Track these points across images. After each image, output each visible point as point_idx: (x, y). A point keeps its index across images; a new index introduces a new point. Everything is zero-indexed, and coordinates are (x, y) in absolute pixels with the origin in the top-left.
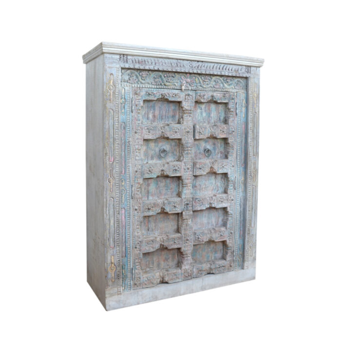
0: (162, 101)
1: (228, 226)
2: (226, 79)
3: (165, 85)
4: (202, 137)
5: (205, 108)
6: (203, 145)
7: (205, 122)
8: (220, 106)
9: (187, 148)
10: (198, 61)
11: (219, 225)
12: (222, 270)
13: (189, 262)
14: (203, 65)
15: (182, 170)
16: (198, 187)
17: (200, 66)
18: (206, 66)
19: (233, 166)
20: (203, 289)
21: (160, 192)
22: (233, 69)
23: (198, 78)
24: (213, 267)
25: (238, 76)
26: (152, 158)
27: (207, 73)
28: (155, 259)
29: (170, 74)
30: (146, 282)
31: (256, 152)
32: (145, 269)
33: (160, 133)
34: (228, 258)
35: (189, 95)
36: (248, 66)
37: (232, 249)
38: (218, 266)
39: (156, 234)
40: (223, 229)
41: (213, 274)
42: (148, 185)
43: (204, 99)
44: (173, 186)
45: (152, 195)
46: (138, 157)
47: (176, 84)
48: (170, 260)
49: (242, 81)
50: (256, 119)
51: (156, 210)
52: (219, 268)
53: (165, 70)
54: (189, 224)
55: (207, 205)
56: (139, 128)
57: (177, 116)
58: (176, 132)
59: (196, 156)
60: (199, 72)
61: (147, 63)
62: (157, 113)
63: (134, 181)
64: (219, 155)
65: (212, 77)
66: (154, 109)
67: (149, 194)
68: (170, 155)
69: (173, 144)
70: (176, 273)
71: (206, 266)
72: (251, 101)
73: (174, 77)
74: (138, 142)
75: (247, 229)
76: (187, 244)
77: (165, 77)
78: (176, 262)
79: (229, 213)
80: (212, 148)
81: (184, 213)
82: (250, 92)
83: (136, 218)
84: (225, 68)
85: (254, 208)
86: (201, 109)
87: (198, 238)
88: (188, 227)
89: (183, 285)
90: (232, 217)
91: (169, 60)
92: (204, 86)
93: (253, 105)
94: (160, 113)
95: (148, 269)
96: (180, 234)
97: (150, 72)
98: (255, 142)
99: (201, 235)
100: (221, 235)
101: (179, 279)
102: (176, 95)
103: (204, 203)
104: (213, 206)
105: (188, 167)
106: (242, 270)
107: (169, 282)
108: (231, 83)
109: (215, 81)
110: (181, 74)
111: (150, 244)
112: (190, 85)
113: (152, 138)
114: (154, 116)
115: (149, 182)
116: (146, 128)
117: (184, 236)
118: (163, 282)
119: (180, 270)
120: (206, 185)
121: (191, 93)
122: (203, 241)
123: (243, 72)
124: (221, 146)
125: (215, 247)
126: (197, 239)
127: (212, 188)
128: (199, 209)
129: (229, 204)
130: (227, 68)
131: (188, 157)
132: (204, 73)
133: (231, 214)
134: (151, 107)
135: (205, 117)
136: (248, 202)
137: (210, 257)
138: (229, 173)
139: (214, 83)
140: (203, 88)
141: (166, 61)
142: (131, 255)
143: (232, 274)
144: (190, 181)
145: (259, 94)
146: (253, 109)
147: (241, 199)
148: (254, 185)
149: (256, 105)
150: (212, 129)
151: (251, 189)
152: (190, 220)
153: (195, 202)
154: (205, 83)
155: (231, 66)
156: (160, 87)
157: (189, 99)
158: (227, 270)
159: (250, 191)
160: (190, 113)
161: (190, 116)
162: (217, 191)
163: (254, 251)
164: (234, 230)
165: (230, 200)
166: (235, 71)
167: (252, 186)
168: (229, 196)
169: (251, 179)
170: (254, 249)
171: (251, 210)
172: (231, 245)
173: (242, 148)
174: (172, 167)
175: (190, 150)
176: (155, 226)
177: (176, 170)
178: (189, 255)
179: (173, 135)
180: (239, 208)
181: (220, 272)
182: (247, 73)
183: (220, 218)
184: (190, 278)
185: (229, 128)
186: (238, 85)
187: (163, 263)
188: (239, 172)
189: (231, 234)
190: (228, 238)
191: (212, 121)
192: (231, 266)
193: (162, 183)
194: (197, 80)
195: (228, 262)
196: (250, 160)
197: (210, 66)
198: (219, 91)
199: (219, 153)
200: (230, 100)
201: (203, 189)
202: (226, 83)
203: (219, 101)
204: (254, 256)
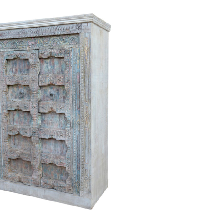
0: (18, 59)
1: (67, 156)
2: (62, 38)
3: (18, 48)
4: (43, 84)
5: (50, 62)
7: (50, 73)
8: (62, 60)
9: (33, 92)
10: (37, 27)
12: (62, 189)
13: (37, 174)
14: (41, 29)
15: (30, 107)
16: (47, 122)
17: (38, 30)
18: (42, 30)
19: (69, 109)
20: (45, 198)
21: (21, 121)
22: (65, 28)
23: (40, 40)
24: (55, 184)
25: (69, 33)
26: (16, 98)
27: (44, 35)
28: (19, 165)
29: (21, 40)
30: (11, 178)
31: (88, 98)
32: (14, 170)
33: (16, 81)
34: (67, 182)
35: (33, 54)
36: (79, 23)
37: (71, 176)
38: (59, 185)
39: (19, 148)
40: (63, 157)
41: (55, 189)
42: (14, 115)
43: (44, 55)
44: (29, 118)
45: (16, 122)
46: (4, 96)
47: (24, 46)
48: (28, 169)
49: (76, 37)
50: (87, 69)
51: (15, 132)
52: (60, 187)
53: (15, 37)
54: (36, 147)
55: (49, 136)
56: (4, 78)
58: (25, 81)
59: (44, 98)
60: (38, 35)
61: (4, 34)
62: (17, 67)
63: (3, 111)
65: (50, 37)
66: (16, 65)
67: (15, 121)
68: (26, 96)
69: (28, 89)
70: (28, 178)
71: (51, 182)
72: (82, 54)
73: (23, 42)
74: (4, 87)
76: (35, 161)
77: (18, 42)
80: (56, 93)
81: (32, 138)
82: (81, 46)
83: (4, 134)
84: (57, 29)
85: (87, 147)
86: (47, 63)
87: (43, 159)
88: (35, 149)
89: (31, 189)
90: (70, 150)
91: (17, 30)
92: (44, 46)
93: (84, 57)
94: (19, 67)
95: (15, 170)
96: (30, 152)
97: (9, 40)
98: (87, 90)
99: (45, 157)
100: (61, 162)
101: (30, 183)
102: (24, 55)
103: (46, 134)
104: (54, 137)
105: (35, 106)
106: (78, 197)
107: (24, 183)
108: (66, 40)
109: (53, 40)
110: (27, 39)
111: (12, 153)
112: (34, 46)
113: (11, 85)
114: (16, 70)
115: (14, 113)
116: (8, 78)
117: (32, 154)
118: (20, 181)
119: (31, 178)
120: (52, 121)
121: (34, 52)
122: (47, 162)
123: (74, 30)
124: (63, 92)
125: (61, 170)
127: (57, 124)
128: (43, 137)
130: (60, 29)
131: (34, 99)
132: (41, 35)
133: (69, 148)
134: (14, 63)
135: (50, 69)
136: (81, 141)
137: (58, 177)
138: (66, 114)
139: (52, 42)
140: (43, 47)
141: (15, 31)
142: (2, 157)
143: (68, 196)
144: (36, 116)
145: (90, 47)
146: (84, 61)
147: (77, 137)
148: (87, 127)
149: (88, 57)
150: (51, 78)
151: (84, 130)
152: (38, 144)
153: (40, 132)
154: (45, 43)
155: (63, 26)
156: (15, 50)
157: (34, 56)
158: (67, 191)
159: (83, 132)
160: (35, 67)
161: (34, 69)
162: (61, 127)
163: (89, 185)
164: (71, 161)
165: (67, 136)
166: (67, 30)
167: (85, 127)
168: (67, 133)
169: (83, 121)
170: (89, 182)
171: (84, 148)
172: (70, 172)
173: (77, 94)
174: (24, 104)
175: (36, 94)
176: (19, 143)
177: (26, 107)
178: (37, 169)
179: (24, 83)
180: (76, 144)
181: (61, 191)
182: (78, 29)
183: (64, 149)
184: (38, 186)
185: (65, 78)
186: (72, 41)
187: (24, 169)
188: (75, 114)
189: (69, 164)
190: (67, 165)
191: (56, 72)
192: (70, 190)
193: (22, 114)
194: (39, 41)
195: (68, 185)
196: (82, 105)
197: (46, 30)
198: (56, 48)
199: (61, 98)
200: (66, 55)
201: (50, 124)
202: (61, 41)
203: (56, 56)
204: (89, 189)
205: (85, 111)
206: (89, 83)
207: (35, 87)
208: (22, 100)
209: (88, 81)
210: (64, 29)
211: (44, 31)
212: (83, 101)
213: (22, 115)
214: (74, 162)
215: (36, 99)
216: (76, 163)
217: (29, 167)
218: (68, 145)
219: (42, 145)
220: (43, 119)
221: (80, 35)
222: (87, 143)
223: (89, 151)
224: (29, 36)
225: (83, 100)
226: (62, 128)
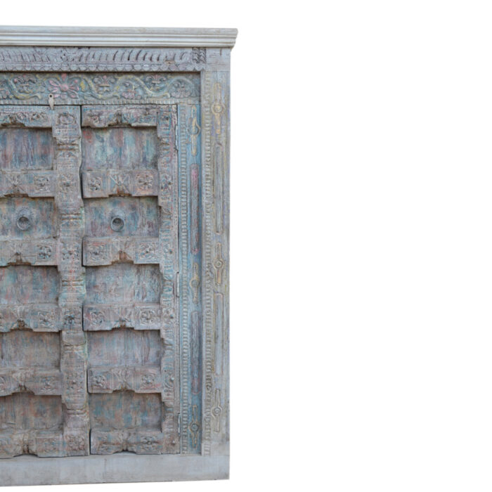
0: (16, 128)
1: (164, 366)
2: (151, 79)
3: (17, 99)
4: (97, 194)
5: (111, 138)
6: (109, 209)
7: (111, 166)
8: (145, 133)
9: (68, 214)
10: (80, 47)
11: (151, 362)
12: (151, 448)
13: (80, 423)
14: (92, 54)
15: (58, 254)
16: (102, 288)
17: (85, 56)
18: (97, 56)
19: (171, 252)
20: (108, 479)
21: (22, 292)
22: (162, 57)
23: (86, 81)
24: (132, 439)
25: (173, 70)
26: (4, 232)
27: (101, 69)
28: (17, 409)
29: (26, 77)
31: (223, 224)
33: (10, 186)
34: (166, 428)
35: (65, 115)
36: (199, 48)
37: (175, 412)
38: (142, 440)
39: (18, 365)
40: (152, 371)
41: (133, 452)
43: (100, 120)
44: (48, 282)
45: (7, 297)
47: (38, 95)
48: (47, 415)
49: (188, 81)
50: (220, 158)
51: (8, 324)
52: (147, 443)
53: (10, 69)
54: (76, 355)
55: (113, 323)
57: (51, 156)
58: (42, 185)
59: (94, 230)
60: (83, 69)
62: (10, 150)
64: (146, 229)
65: (116, 76)
66: (4, 144)
68: (40, 226)
69: (45, 206)
70: (53, 439)
71: (119, 436)
72: (207, 121)
73: (34, 83)
75: (204, 377)
76: (72, 391)
77: (15, 83)
78: (58, 419)
79: (166, 342)
80: (128, 215)
81: (64, 333)
82: (204, 102)
84: (141, 56)
85: (220, 339)
86: (102, 141)
87: (98, 382)
88: (74, 360)
89: (65, 465)
90: (172, 350)
91: (17, 50)
92: (100, 96)
93: (213, 128)
94: (15, 150)
96: (58, 371)
98: (220, 205)
99: (104, 377)
100: (148, 383)
101: (58, 450)
102: (38, 117)
103: (107, 318)
104: (128, 325)
105: (71, 249)
106: (198, 457)
107: (39, 454)
108: (163, 85)
109: (124, 84)
110: (48, 75)
112: (69, 95)
114: (5, 156)
117: (65, 374)
118: (27, 452)
119: (61, 436)
120: (117, 285)
121: (69, 110)
122: (108, 389)
123: (186, 62)
124: (149, 212)
125: (143, 403)
126: (95, 383)
127: (131, 291)
128: (97, 328)
129: (164, 324)
130: (147, 57)
131: (68, 232)
132: (93, 69)
133: (171, 345)
135: (111, 155)
136: (204, 324)
137: (133, 420)
138: (162, 265)
139: (123, 89)
140: (98, 99)
141: (11, 51)
143: (171, 460)
144: (75, 275)
145: (228, 106)
146: (214, 138)
147: (192, 317)
148: (219, 290)
149: (221, 129)
150: (120, 179)
151: (212, 299)
152: (80, 347)
153: (88, 315)
154: (101, 89)
155: (157, 52)
156: (7, 102)
157: (68, 122)
158: (164, 451)
159: (209, 303)
160: (71, 149)
161: (70, 155)
162: (143, 298)
163: (224, 423)
164: (177, 375)
165: (165, 317)
166: (167, 60)
167: (215, 292)
168: (164, 309)
169: (211, 279)
170: (224, 418)
171: (213, 340)
172: (171, 403)
173: (191, 217)
174: (37, 248)
175: (74, 219)
176: (15, 352)
177: (45, 255)
178: (79, 411)
179: (36, 191)
180: (189, 334)
181: (148, 453)
182: (198, 62)
183: (151, 349)
184: (82, 453)
185: (159, 177)
186: (179, 90)
187: (33, 418)
188: (186, 264)
189: (171, 383)
190: (165, 388)
191: (128, 163)
192: (174, 445)
193: (26, 275)
194: (83, 84)
195: (166, 436)
196: (207, 241)
197: (107, 56)
198: (133, 104)
199: (144, 226)
200: (161, 122)
201: (112, 292)
202: (149, 87)
203: (133, 125)
204: (224, 433)
205: (214, 255)
206: (225, 189)
207: (72, 201)
208: (26, 236)
209: (223, 185)
210: (158, 59)
211: (103, 60)
212: (209, 232)
213: (25, 278)
214: (184, 378)
215: (75, 231)
216: (188, 379)
217: (49, 412)
218: (168, 340)
219: (90, 349)
220: (92, 281)
221: (203, 75)
222: (220, 328)
223: (225, 346)
224: (56, 69)
225: (208, 228)
226: (145, 300)
